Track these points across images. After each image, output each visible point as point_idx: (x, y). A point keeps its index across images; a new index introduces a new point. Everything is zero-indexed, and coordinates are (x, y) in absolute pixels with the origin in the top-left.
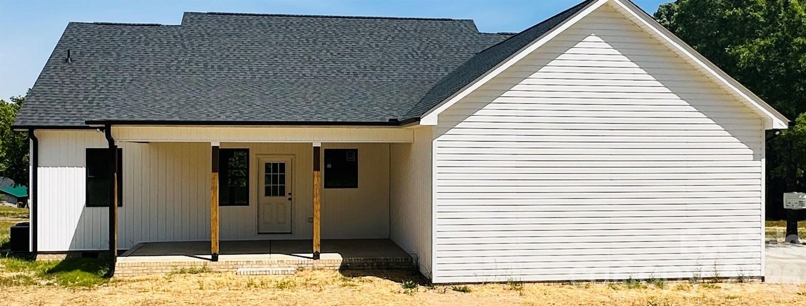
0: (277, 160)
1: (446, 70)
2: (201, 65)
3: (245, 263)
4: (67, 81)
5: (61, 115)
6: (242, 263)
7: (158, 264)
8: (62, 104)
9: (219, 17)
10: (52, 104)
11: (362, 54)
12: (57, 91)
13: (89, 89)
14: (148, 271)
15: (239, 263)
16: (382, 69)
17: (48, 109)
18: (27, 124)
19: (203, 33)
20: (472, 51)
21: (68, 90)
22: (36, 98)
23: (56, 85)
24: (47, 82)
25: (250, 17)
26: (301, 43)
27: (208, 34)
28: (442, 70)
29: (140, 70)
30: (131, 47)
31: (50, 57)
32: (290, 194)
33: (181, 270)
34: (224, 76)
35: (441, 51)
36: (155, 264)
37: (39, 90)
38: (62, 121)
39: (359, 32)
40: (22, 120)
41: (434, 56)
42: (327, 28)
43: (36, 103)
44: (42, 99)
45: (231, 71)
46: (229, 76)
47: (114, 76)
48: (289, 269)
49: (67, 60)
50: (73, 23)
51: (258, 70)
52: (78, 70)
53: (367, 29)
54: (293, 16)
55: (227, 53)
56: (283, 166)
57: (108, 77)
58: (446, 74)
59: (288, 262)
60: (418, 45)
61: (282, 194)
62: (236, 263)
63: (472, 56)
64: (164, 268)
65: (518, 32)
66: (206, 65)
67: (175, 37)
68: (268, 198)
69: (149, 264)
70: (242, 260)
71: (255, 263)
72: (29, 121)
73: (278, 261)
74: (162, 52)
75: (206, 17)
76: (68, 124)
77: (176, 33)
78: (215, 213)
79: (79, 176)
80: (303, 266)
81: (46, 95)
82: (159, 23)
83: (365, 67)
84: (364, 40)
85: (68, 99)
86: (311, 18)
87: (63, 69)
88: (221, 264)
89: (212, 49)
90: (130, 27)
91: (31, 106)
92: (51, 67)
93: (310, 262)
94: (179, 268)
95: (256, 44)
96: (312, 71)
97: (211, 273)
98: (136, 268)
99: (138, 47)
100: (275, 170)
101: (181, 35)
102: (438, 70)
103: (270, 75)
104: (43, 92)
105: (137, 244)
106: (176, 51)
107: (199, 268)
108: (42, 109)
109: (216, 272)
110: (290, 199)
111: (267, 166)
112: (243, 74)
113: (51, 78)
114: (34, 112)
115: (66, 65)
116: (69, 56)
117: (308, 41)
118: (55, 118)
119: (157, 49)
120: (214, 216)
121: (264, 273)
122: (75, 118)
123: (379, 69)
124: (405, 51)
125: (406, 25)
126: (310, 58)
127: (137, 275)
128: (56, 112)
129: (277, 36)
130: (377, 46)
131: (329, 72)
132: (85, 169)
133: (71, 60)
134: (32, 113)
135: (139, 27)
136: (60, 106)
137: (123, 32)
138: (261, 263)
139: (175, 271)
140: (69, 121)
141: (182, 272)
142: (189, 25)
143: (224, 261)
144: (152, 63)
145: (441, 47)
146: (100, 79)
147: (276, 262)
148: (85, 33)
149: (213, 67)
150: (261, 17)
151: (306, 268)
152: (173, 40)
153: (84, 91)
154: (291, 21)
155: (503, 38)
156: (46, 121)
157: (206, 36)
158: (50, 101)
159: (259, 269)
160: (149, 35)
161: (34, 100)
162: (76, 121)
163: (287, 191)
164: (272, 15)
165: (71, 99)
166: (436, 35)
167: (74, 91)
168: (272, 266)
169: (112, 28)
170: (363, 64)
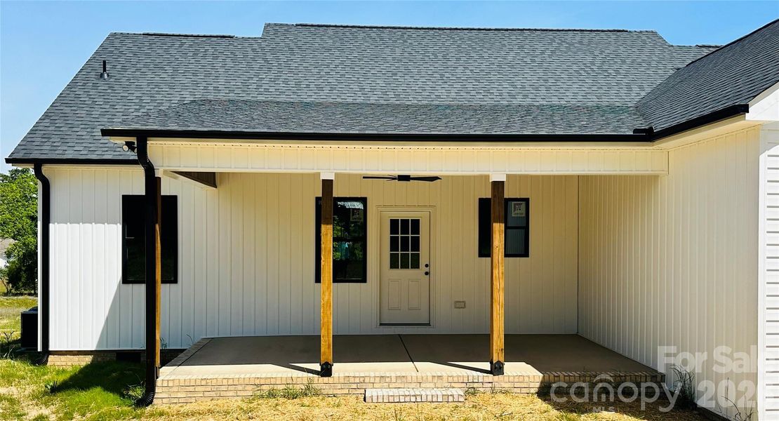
0: (410, 215)
1: (642, 88)
2: (292, 83)
3: (378, 380)
4: (100, 101)
5: (84, 145)
6: (372, 380)
7: (231, 382)
8: (88, 130)
9: (312, 29)
10: (74, 129)
11: (514, 70)
12: (83, 113)
13: (130, 110)
14: (213, 394)
15: (367, 380)
16: (548, 89)
17: (66, 137)
18: (32, 156)
19: (292, 45)
20: (669, 66)
21: (98, 113)
22: (52, 121)
23: (83, 106)
24: (70, 102)
25: (354, 30)
26: (427, 59)
27: (299, 48)
28: (635, 89)
29: (206, 88)
30: (193, 61)
31: (79, 72)
32: (427, 266)
33: (269, 391)
34: (325, 97)
35: (625, 67)
36: (225, 382)
37: (57, 111)
38: (85, 152)
39: (504, 45)
40: (25, 151)
41: (617, 72)
42: (459, 42)
43: (50, 129)
44: (60, 123)
45: (334, 92)
46: (332, 97)
47: (168, 96)
48: (454, 392)
49: (102, 76)
50: (115, 33)
51: (372, 90)
52: (116, 87)
53: (515, 42)
54: (411, 28)
55: (327, 70)
56: (416, 223)
57: (158, 97)
58: (643, 94)
59: (450, 379)
60: (589, 59)
61: (416, 265)
62: (362, 380)
63: (672, 72)
64: (240, 388)
65: (725, 45)
66: (298, 84)
67: (254, 50)
68: (395, 271)
69: (214, 381)
70: (372, 374)
71: (394, 380)
72: (36, 152)
73: (433, 377)
74: (237, 67)
75: (294, 29)
76: (94, 157)
77: (256, 46)
78: (327, 294)
79: (111, 236)
80: (475, 385)
81: (66, 118)
82: (232, 35)
83: (523, 87)
84: (512, 54)
85: (99, 123)
86: (435, 31)
87: (95, 86)
88: (336, 381)
89: (305, 65)
90: (192, 39)
91: (43, 132)
92: (79, 84)
93: (486, 380)
94: (266, 388)
95: (366, 59)
96: (449, 92)
97: (321, 397)
98: (191, 389)
99: (202, 61)
100: (405, 231)
101: (263, 49)
102: (629, 89)
103: (390, 96)
104: (62, 115)
105: (199, 340)
106: (256, 66)
107: (299, 387)
108: (57, 136)
109: (328, 396)
110: (427, 273)
111: (394, 223)
112: (353, 95)
113: (78, 96)
114: (46, 140)
115: (101, 82)
116: (105, 70)
117: (436, 56)
118: (75, 149)
119: (229, 63)
120: (326, 298)
121: (413, 399)
122: (106, 149)
123: (543, 88)
124: (575, 67)
125: (566, 37)
126: (442, 76)
127: (193, 400)
128: (78, 141)
129: (393, 51)
130: (533, 61)
131: (473, 93)
132: (121, 226)
133: (108, 75)
134: (42, 142)
135: (204, 39)
136: (85, 133)
137: (182, 44)
138: (404, 380)
139: (258, 393)
140: (97, 153)
141: (272, 395)
142: (273, 37)
143: (342, 375)
144: (222, 81)
145: (624, 62)
146: (146, 99)
147: (430, 379)
148: (131, 45)
149: (308, 86)
150: (368, 29)
151: (482, 390)
152: (251, 54)
153: (121, 114)
154: (408, 33)
155: (705, 52)
156: (61, 152)
157: (296, 50)
158: (70, 126)
159: (401, 392)
160: (218, 48)
161: (48, 125)
162: (106, 153)
163: (423, 261)
164: (382, 28)
165: (103, 123)
166: (612, 48)
167: (108, 113)
168: (422, 385)
169: (168, 39)
170: (519, 83)
